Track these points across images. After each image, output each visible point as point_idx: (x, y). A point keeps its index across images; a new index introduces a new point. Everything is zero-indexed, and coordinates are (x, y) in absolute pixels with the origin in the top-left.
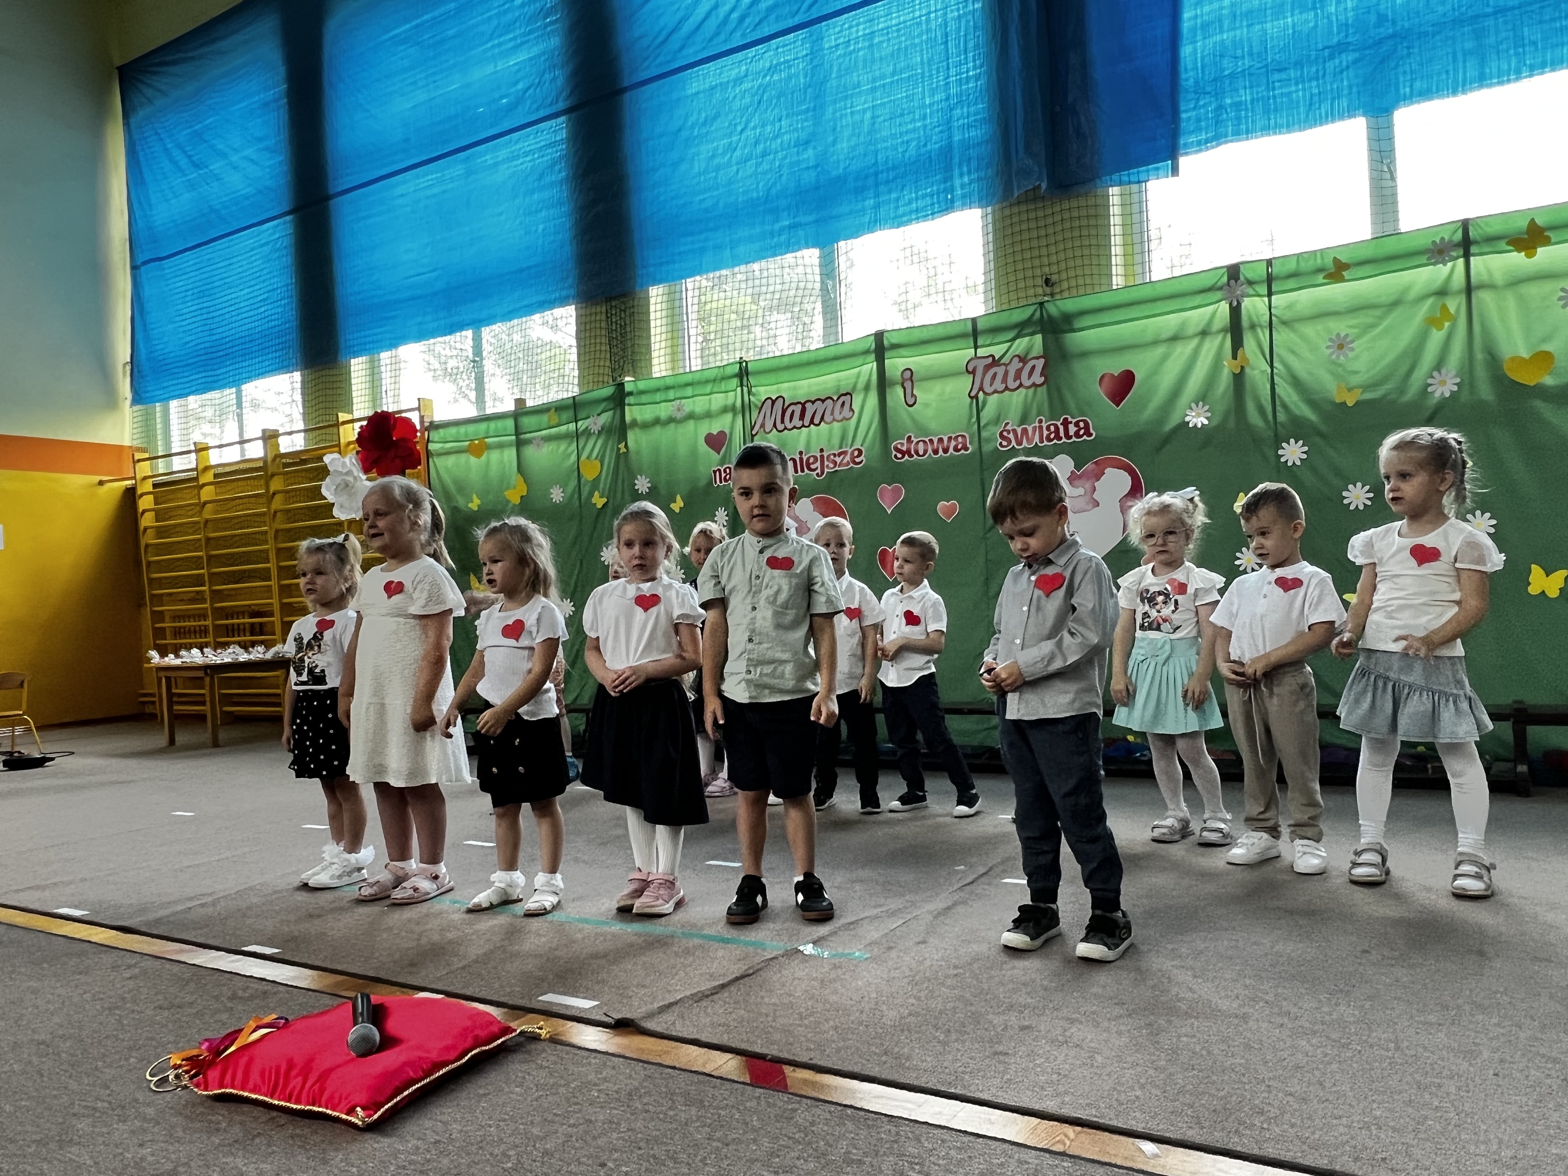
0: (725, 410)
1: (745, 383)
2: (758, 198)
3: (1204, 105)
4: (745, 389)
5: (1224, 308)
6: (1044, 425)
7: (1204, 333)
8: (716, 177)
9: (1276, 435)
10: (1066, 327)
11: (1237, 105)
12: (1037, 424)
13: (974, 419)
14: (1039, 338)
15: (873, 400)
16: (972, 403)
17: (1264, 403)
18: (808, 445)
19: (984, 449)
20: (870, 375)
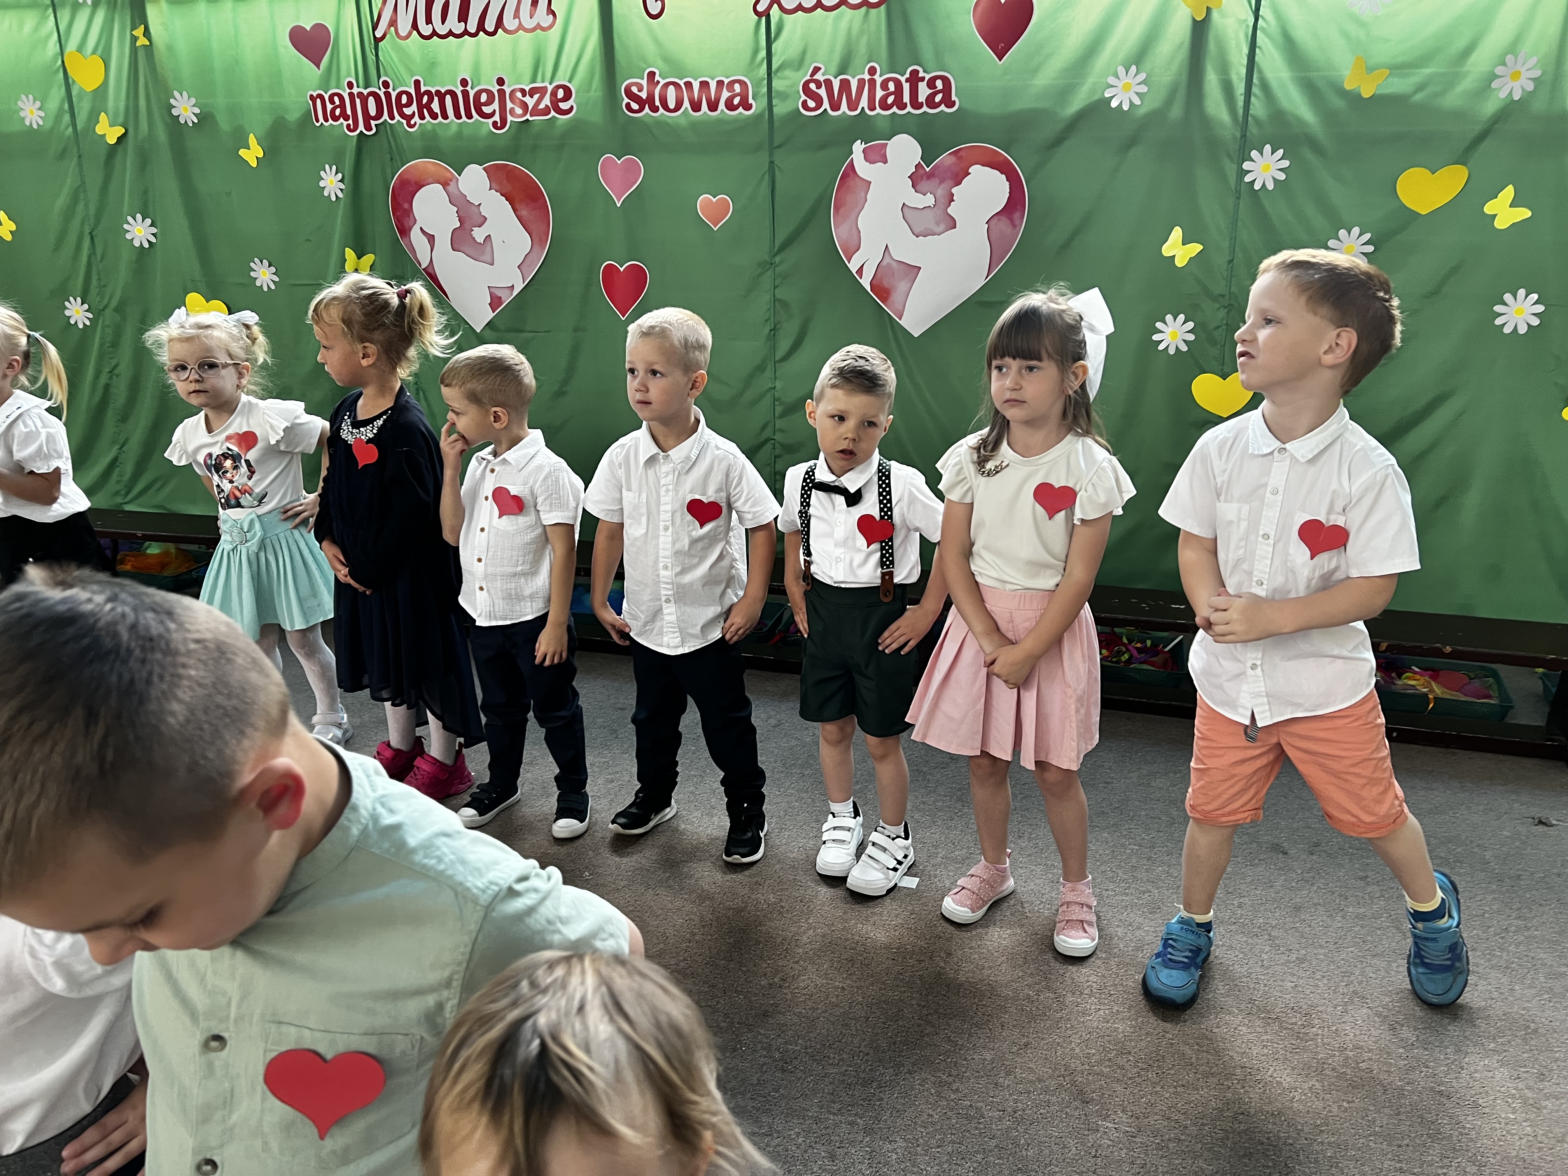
6: (879, 80)
9: (1244, 136)
12: (867, 77)
13: (763, 54)
16: (758, 24)
17: (1234, 77)
18: (476, 69)
19: (776, 110)
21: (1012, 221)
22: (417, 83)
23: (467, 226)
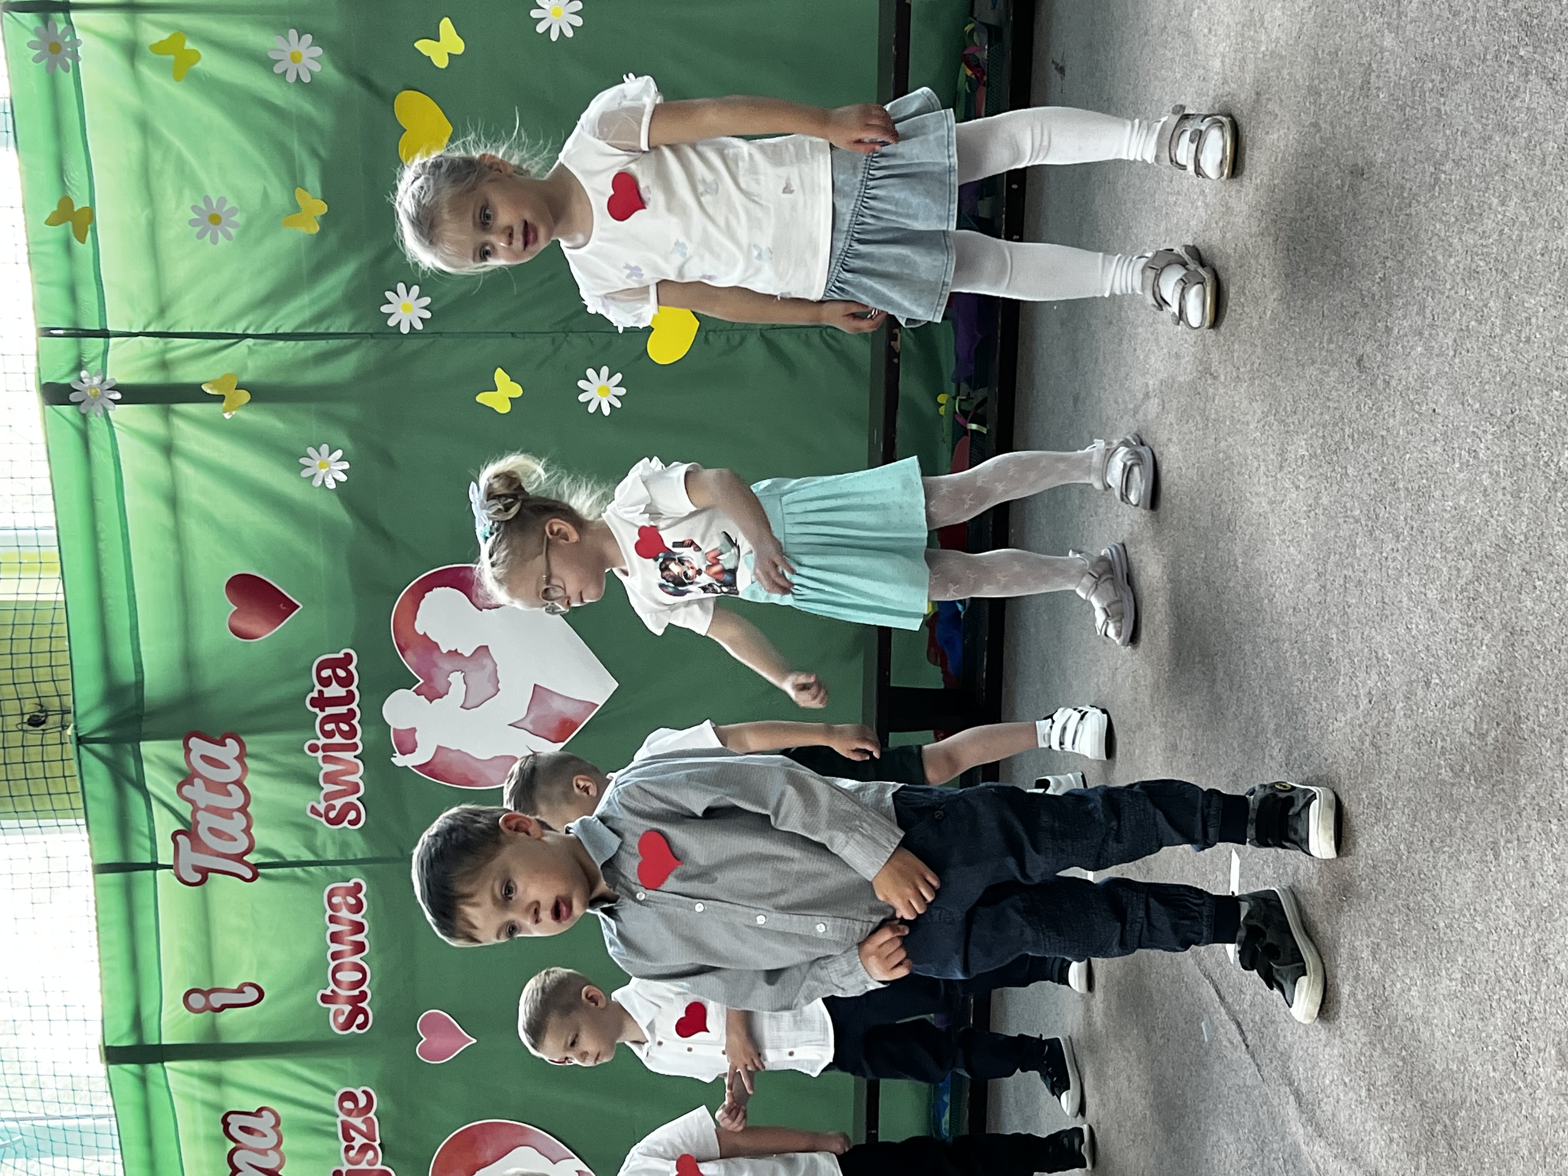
5: (122, 412)
6: (323, 741)
7: (168, 449)
9: (372, 336)
10: (131, 698)
12: (320, 754)
13: (298, 871)
14: (148, 748)
15: (242, 1070)
16: (267, 877)
17: (310, 352)
19: (361, 855)
20: (191, 1074)
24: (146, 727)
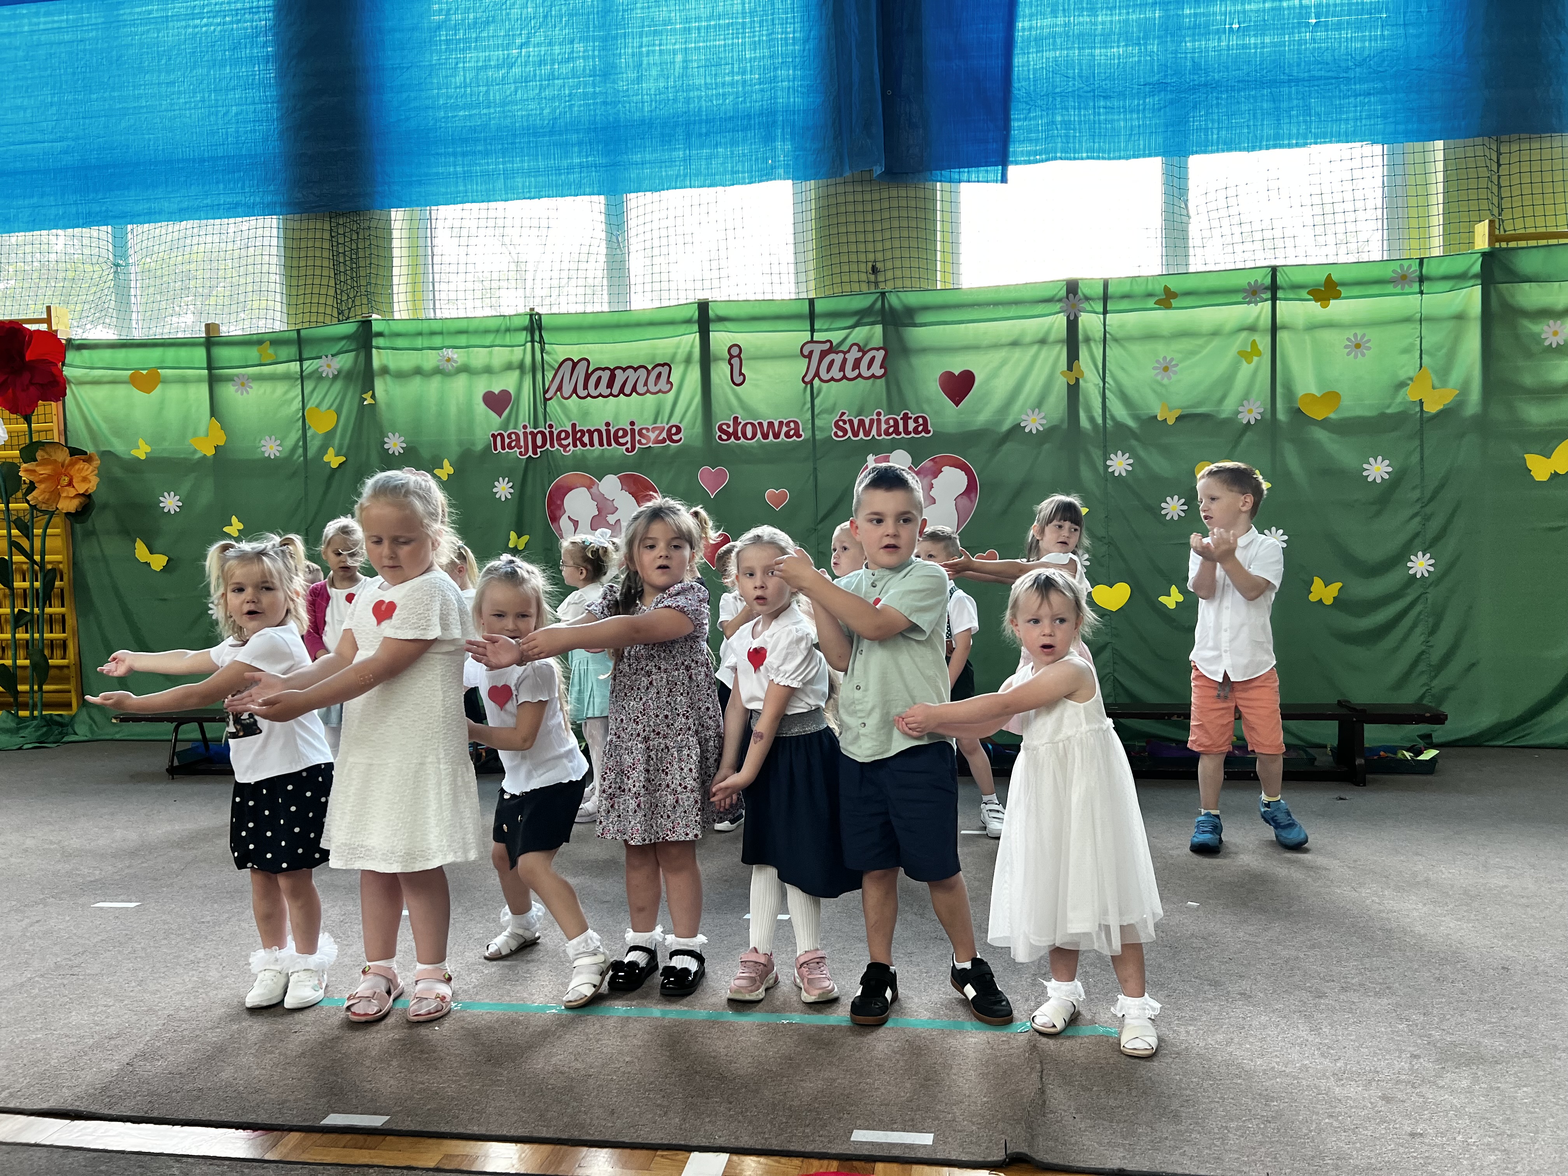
0: (509, 367)
1: (537, 338)
2: (542, 127)
3: (1035, 118)
4: (537, 345)
5: (1061, 321)
6: (883, 419)
7: (1043, 342)
8: (487, 92)
9: (1105, 446)
10: (907, 321)
11: (1067, 124)
12: (875, 417)
13: (809, 405)
14: (878, 329)
15: (695, 374)
16: (805, 388)
17: (1095, 414)
18: (616, 416)
19: (817, 437)
20: (692, 346)
21: (970, 498)
22: (574, 426)
23: (603, 514)
24: (891, 328)
